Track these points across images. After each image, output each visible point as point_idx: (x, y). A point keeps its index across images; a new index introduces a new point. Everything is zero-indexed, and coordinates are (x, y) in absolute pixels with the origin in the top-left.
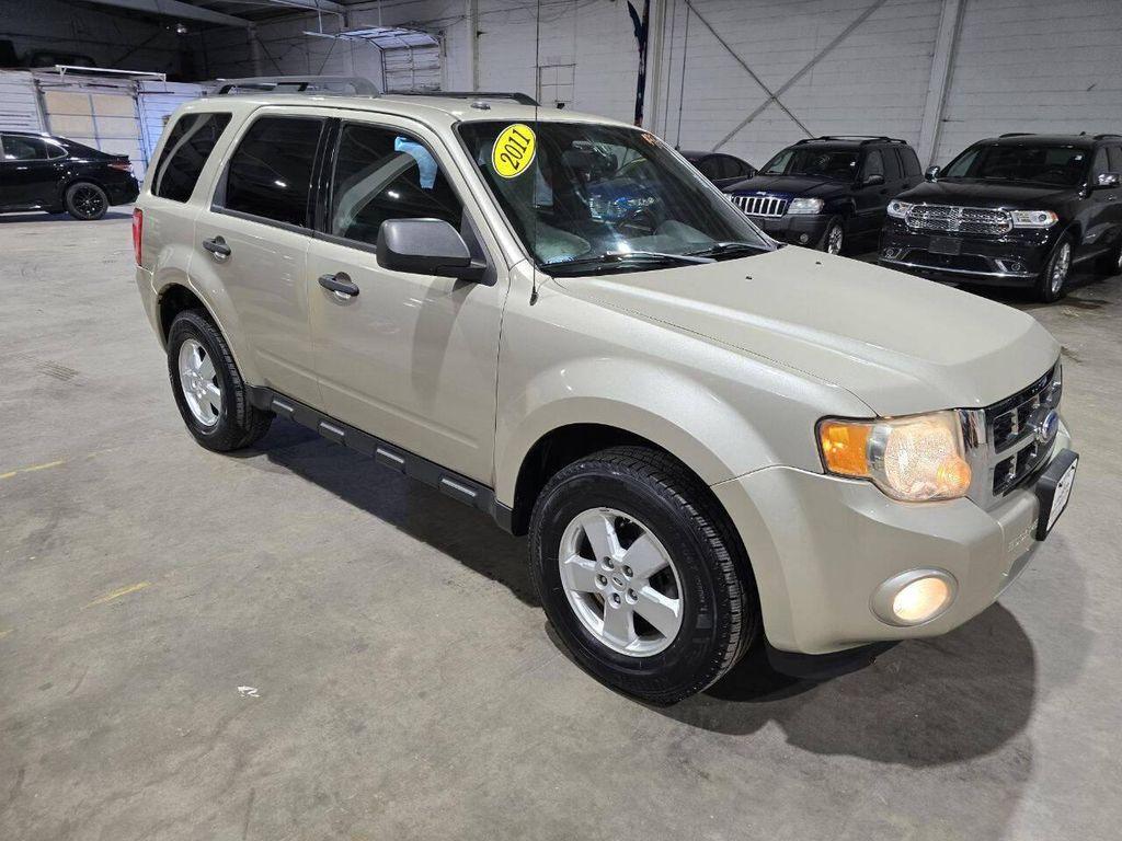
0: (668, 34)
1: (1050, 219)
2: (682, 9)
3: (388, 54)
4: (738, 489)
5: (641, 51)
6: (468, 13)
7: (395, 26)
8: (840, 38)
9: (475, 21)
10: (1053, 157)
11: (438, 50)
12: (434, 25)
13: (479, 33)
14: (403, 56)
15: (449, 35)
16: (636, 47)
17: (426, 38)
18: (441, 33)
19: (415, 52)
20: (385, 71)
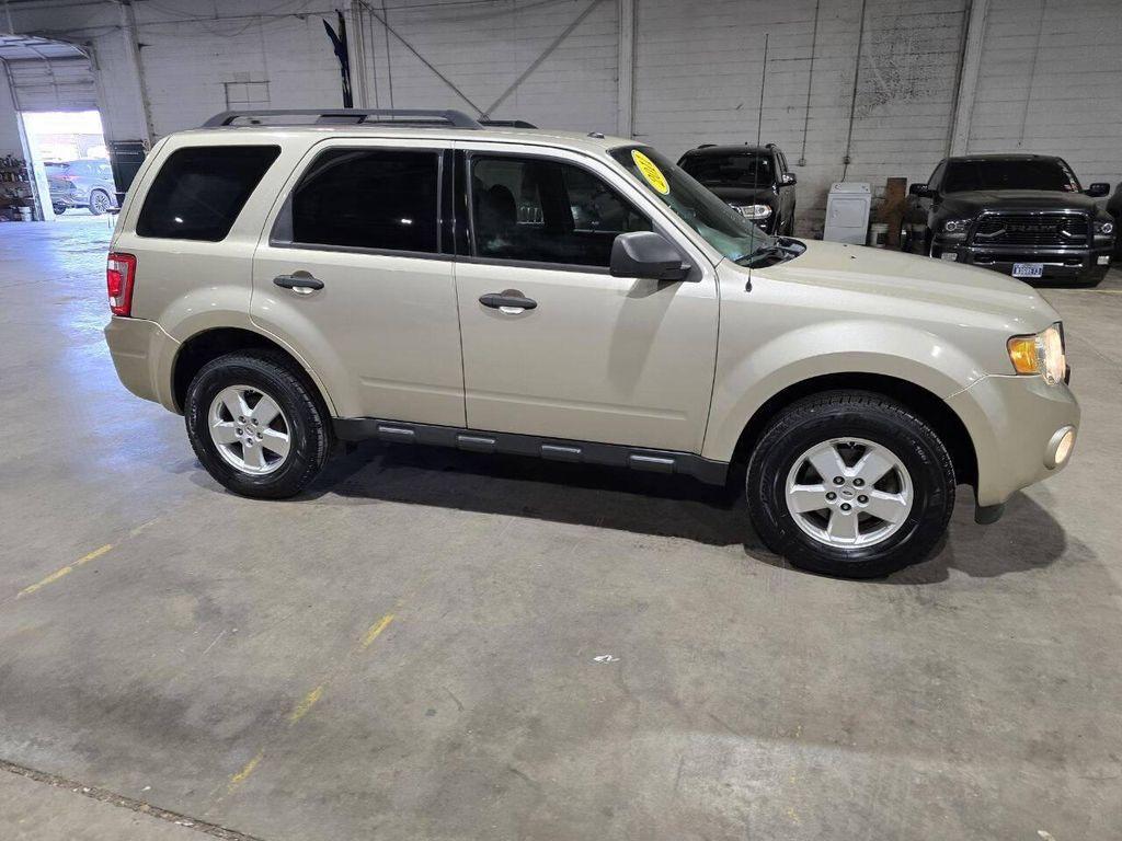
0: (369, 54)
1: (767, 211)
2: (379, 29)
3: (13, 66)
4: (966, 397)
5: (343, 70)
6: (123, 22)
7: (31, 34)
8: (538, 62)
9: (134, 32)
10: (737, 164)
11: (88, 63)
12: (77, 34)
13: (140, 46)
14: (39, 69)
15: (99, 46)
16: (337, 64)
17: (72, 49)
18: (89, 44)
19: (54, 64)
20: (12, 85)
